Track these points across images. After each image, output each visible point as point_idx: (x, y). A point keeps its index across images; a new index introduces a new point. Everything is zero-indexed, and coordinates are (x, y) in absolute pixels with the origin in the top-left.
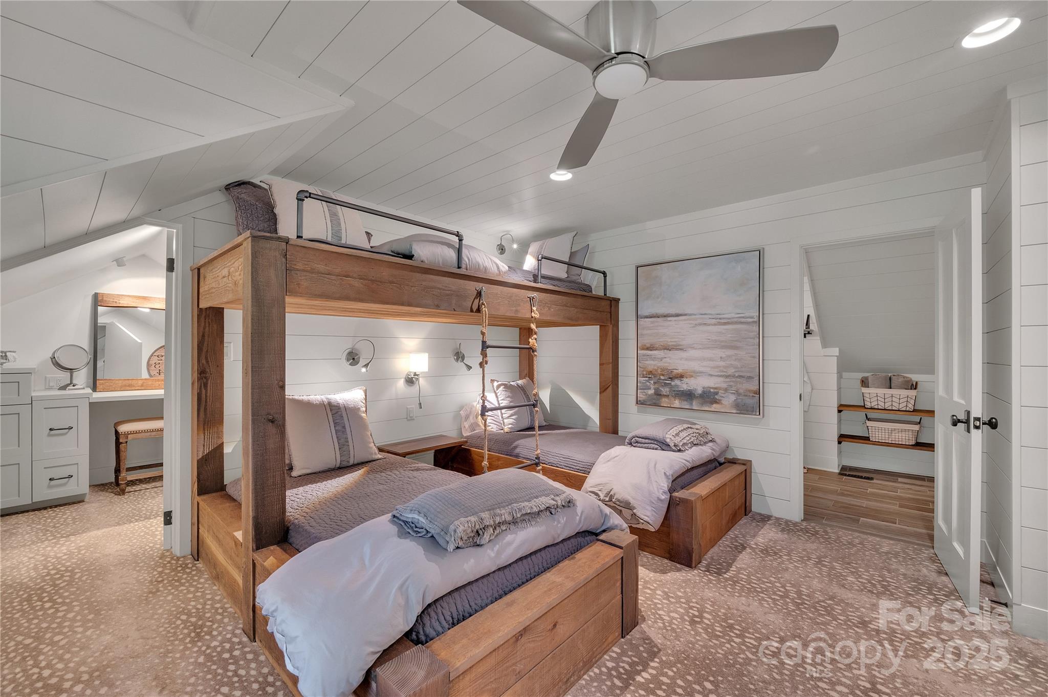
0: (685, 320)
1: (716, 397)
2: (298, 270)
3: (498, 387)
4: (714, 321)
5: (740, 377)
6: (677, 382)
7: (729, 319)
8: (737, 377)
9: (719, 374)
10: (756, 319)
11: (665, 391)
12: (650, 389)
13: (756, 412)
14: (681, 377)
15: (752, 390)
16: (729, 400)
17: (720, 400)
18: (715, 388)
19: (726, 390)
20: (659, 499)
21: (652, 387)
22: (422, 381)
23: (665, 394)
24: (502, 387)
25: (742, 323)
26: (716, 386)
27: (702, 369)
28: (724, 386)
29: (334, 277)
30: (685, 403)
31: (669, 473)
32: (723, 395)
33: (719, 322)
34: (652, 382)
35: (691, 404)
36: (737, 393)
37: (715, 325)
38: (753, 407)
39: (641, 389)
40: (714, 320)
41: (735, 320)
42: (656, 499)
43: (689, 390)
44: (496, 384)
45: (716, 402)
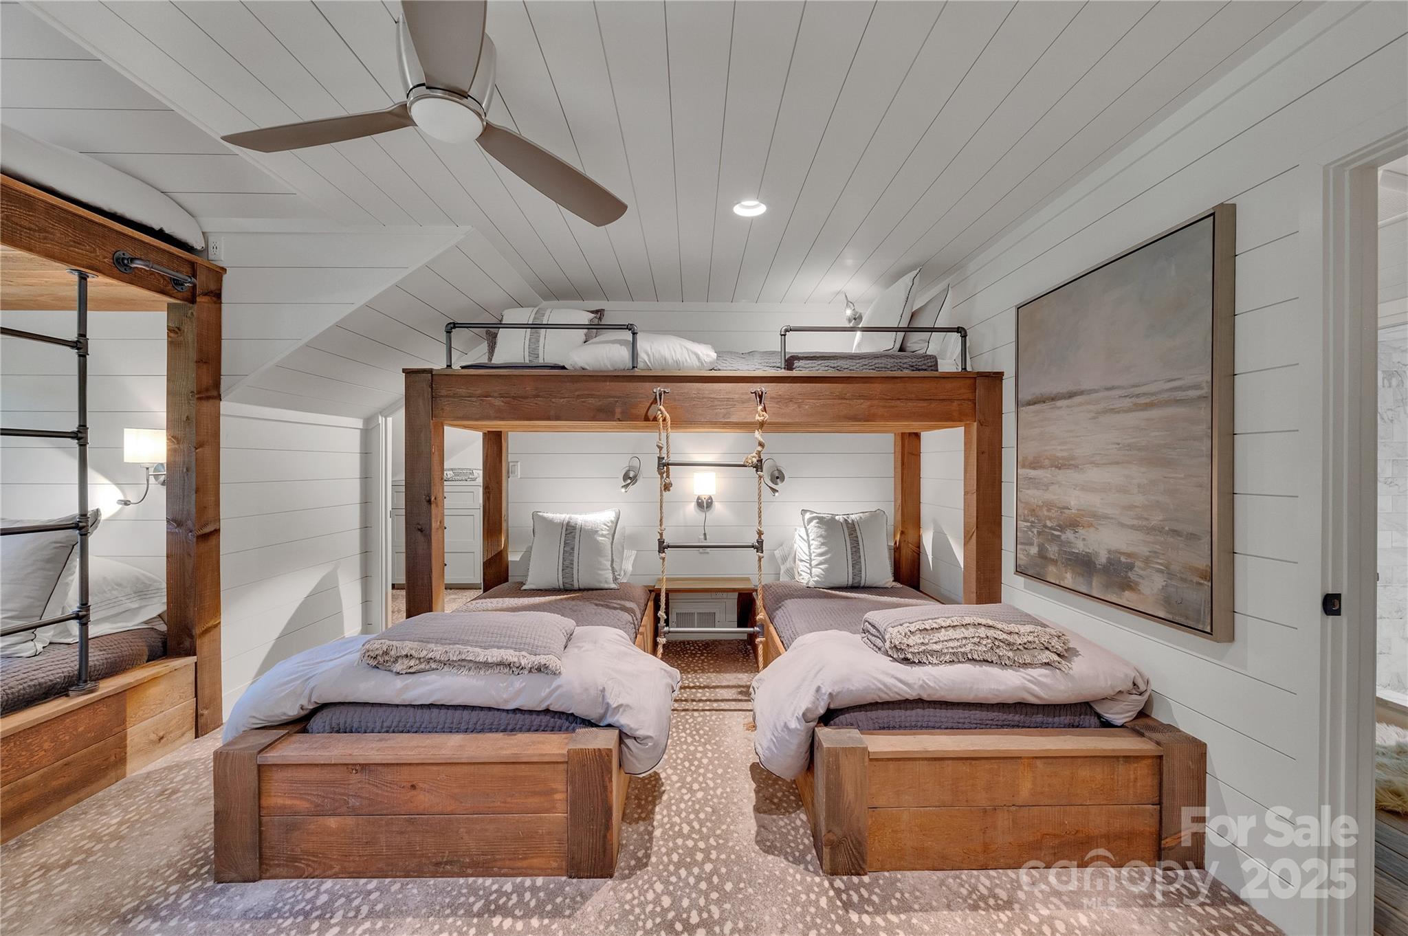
0: (1080, 404)
1: (1130, 574)
2: (442, 396)
3: (810, 520)
4: (1127, 403)
5: (1175, 533)
6: (1069, 535)
7: (1153, 394)
8: (1167, 533)
9: (1135, 522)
10: (1206, 390)
11: (1053, 550)
12: (1032, 544)
13: (1204, 624)
14: (1074, 524)
15: (1197, 570)
16: (1152, 585)
17: (1137, 584)
18: (1129, 555)
19: (1147, 561)
20: (786, 726)
21: (1036, 541)
22: (717, 506)
23: (1053, 557)
24: (815, 521)
25: (1178, 402)
26: (1131, 549)
27: (1109, 511)
28: (1144, 550)
29: (474, 399)
30: (1081, 579)
31: (827, 689)
32: (1141, 572)
33: (1135, 404)
34: (1035, 531)
35: (1090, 584)
36: (1168, 572)
37: (1129, 410)
38: (1199, 611)
39: (1022, 544)
40: (1128, 400)
41: (1165, 396)
42: (783, 724)
43: (1088, 555)
44: (808, 516)
45: (1128, 585)
